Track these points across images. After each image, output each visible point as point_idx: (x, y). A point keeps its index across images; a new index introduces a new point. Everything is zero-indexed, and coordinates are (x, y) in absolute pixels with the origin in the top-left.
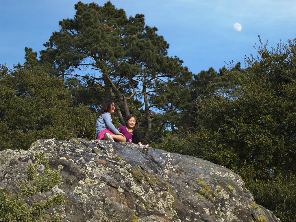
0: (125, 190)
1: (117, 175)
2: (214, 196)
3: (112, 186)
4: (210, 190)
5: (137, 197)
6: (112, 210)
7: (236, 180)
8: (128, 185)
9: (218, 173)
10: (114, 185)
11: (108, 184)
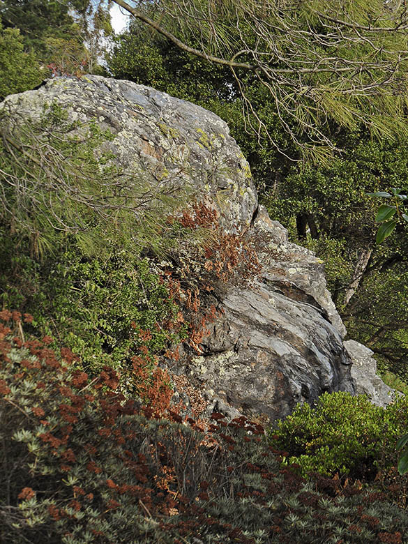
0: (155, 143)
1: (148, 128)
2: (210, 145)
3: (144, 139)
4: (207, 138)
5: (165, 151)
6: (146, 163)
7: (224, 128)
8: (157, 139)
9: (211, 121)
10: (145, 138)
11: (141, 136)
